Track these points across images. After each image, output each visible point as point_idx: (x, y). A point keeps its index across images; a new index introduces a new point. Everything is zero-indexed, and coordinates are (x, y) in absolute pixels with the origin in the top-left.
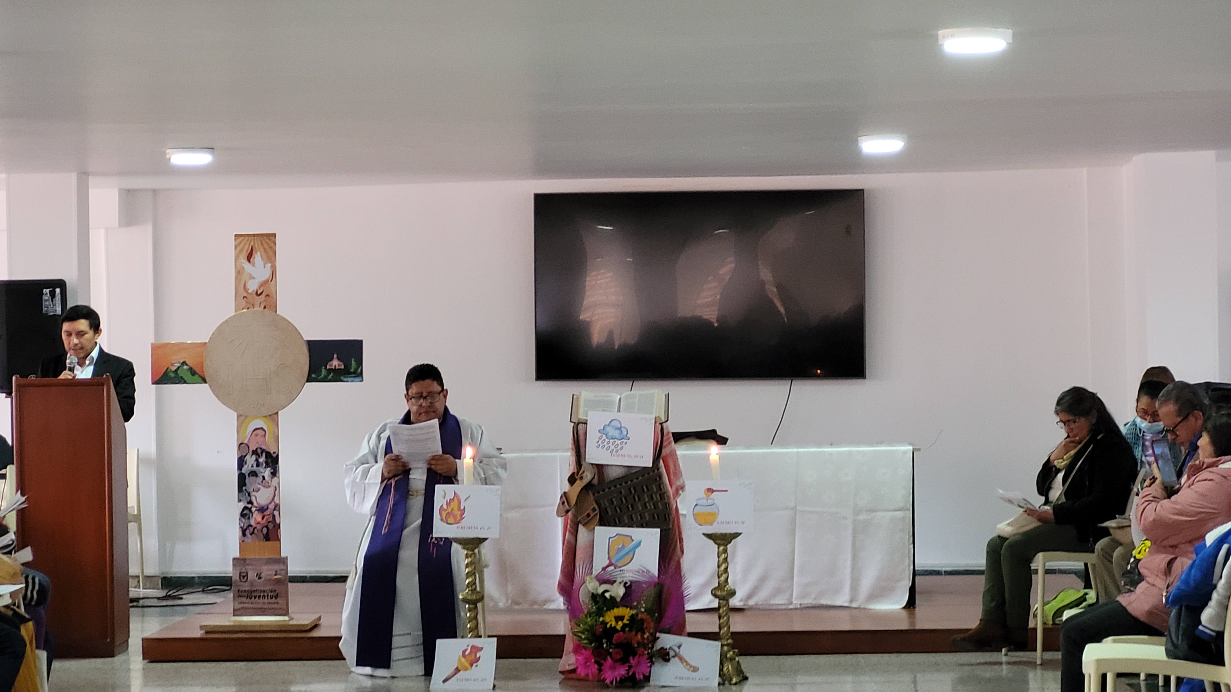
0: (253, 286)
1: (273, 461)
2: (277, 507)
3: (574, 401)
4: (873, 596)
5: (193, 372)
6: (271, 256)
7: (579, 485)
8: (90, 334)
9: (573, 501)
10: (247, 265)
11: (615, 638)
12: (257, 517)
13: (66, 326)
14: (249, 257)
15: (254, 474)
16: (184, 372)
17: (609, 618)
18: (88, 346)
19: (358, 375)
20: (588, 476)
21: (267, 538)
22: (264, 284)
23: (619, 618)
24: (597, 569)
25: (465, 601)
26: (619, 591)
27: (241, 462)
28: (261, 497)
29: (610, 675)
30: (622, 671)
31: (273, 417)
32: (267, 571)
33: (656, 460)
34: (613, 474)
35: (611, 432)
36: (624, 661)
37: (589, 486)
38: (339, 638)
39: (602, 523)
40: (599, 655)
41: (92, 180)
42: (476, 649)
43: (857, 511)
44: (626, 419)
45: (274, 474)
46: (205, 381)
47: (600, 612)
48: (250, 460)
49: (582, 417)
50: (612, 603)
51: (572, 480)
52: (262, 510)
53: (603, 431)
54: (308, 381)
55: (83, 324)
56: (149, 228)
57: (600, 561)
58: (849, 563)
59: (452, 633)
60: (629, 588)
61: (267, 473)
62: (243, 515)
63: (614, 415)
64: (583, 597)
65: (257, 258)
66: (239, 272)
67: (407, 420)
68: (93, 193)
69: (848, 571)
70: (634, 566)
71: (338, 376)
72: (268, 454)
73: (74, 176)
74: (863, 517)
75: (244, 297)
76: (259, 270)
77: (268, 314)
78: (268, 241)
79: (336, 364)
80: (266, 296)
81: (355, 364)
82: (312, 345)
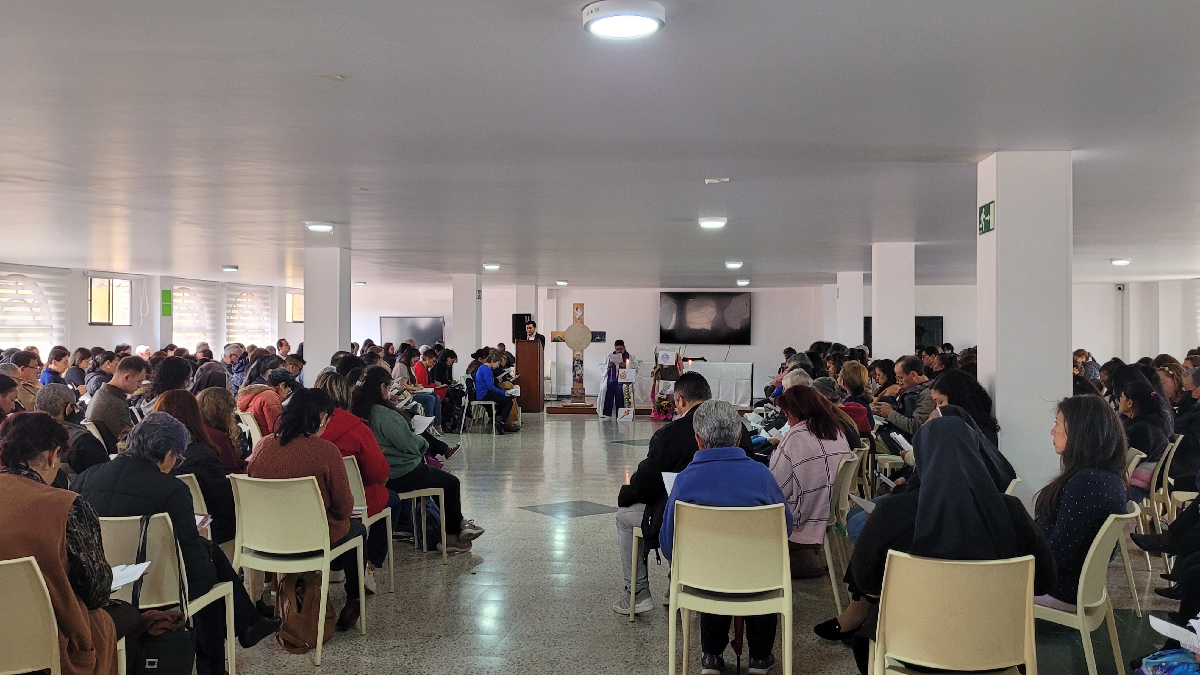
0: (577, 317)
1: (582, 363)
2: (583, 375)
4: (740, 403)
5: (561, 339)
6: (582, 310)
7: (656, 370)
8: (533, 328)
9: (654, 373)
10: (576, 312)
11: (663, 409)
12: (577, 377)
13: (527, 326)
14: (577, 309)
15: (577, 366)
16: (559, 339)
17: (662, 404)
18: (532, 331)
19: (604, 341)
20: (658, 367)
21: (580, 383)
22: (581, 316)
23: (664, 404)
24: (660, 391)
25: (626, 398)
26: (665, 397)
27: (574, 363)
28: (579, 372)
29: (661, 418)
30: (665, 417)
31: (582, 351)
32: (580, 391)
33: (676, 364)
34: (665, 367)
35: (665, 356)
36: (665, 414)
37: (659, 370)
38: (596, 409)
39: (662, 379)
40: (659, 413)
41: (539, 287)
42: (629, 411)
43: (737, 380)
44: (668, 353)
45: (582, 366)
46: (564, 341)
47: (660, 402)
48: (576, 362)
49: (657, 352)
50: (663, 400)
51: (654, 368)
52: (579, 375)
53: (663, 356)
54: (592, 342)
55: (531, 326)
56: (555, 300)
57: (661, 389)
58: (734, 394)
59: (623, 407)
60: (668, 396)
61: (580, 366)
62: (574, 376)
63: (666, 352)
64: (656, 398)
65: (579, 310)
66: (574, 313)
67: (615, 353)
68: (539, 290)
69: (734, 396)
70: (669, 390)
71: (599, 341)
72: (581, 361)
73: (534, 286)
74: (738, 381)
75: (575, 320)
76: (579, 313)
77: (581, 324)
78: (582, 305)
79: (598, 338)
80: (581, 320)
81: (603, 338)
82: (593, 333)
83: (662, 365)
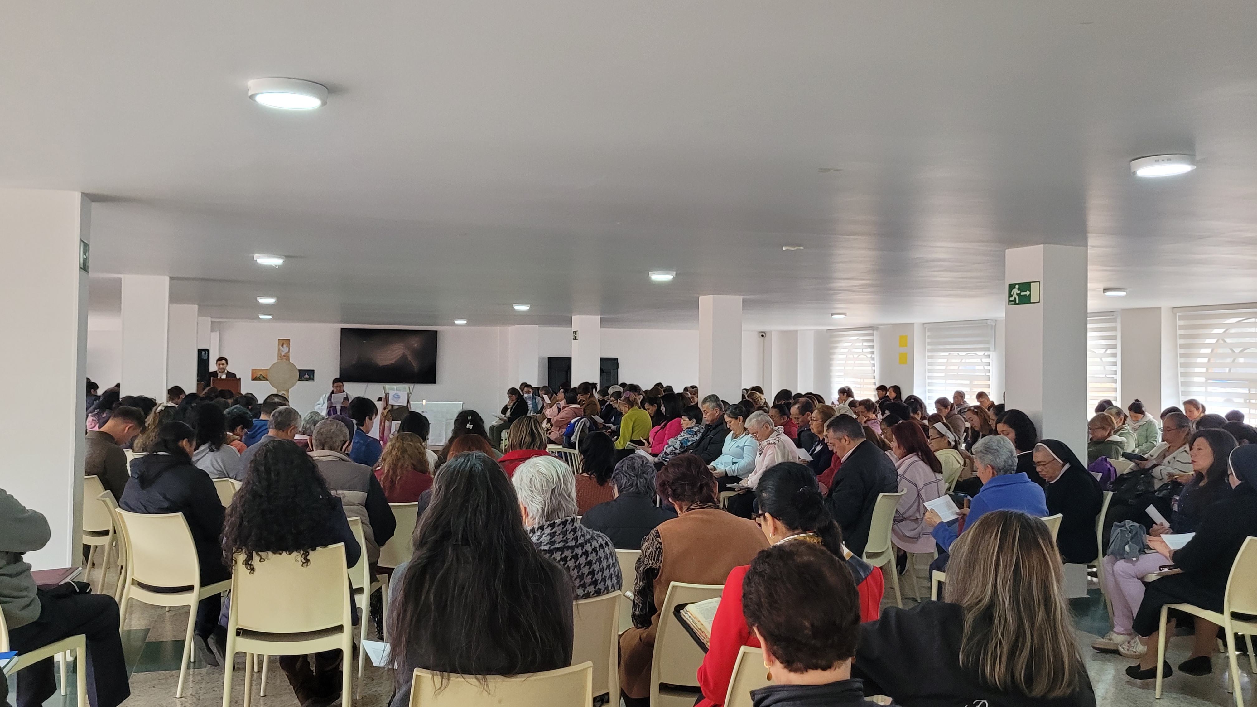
0: (283, 354)
3: (384, 388)
5: (264, 377)
6: (289, 346)
7: (387, 410)
10: (281, 348)
14: (282, 346)
16: (261, 378)
18: (224, 369)
19: (313, 379)
20: (390, 408)
22: (286, 353)
31: (288, 391)
34: (396, 407)
35: (394, 396)
39: (393, 420)
44: (399, 393)
46: (267, 380)
49: (387, 392)
54: (299, 380)
55: (224, 362)
63: (393, 392)
65: (284, 346)
66: (279, 350)
67: (333, 392)
71: (307, 379)
75: (280, 357)
76: (285, 349)
77: (287, 361)
78: (288, 342)
79: (307, 376)
80: (287, 357)
81: (312, 377)
82: (300, 370)
83: (392, 406)
